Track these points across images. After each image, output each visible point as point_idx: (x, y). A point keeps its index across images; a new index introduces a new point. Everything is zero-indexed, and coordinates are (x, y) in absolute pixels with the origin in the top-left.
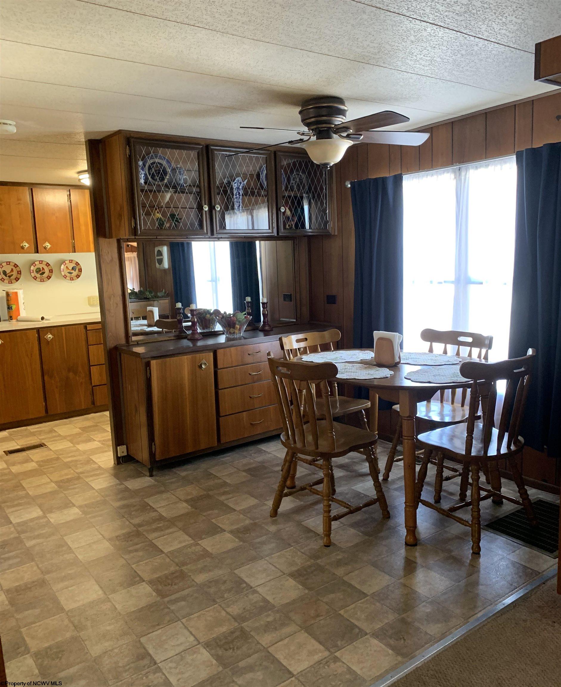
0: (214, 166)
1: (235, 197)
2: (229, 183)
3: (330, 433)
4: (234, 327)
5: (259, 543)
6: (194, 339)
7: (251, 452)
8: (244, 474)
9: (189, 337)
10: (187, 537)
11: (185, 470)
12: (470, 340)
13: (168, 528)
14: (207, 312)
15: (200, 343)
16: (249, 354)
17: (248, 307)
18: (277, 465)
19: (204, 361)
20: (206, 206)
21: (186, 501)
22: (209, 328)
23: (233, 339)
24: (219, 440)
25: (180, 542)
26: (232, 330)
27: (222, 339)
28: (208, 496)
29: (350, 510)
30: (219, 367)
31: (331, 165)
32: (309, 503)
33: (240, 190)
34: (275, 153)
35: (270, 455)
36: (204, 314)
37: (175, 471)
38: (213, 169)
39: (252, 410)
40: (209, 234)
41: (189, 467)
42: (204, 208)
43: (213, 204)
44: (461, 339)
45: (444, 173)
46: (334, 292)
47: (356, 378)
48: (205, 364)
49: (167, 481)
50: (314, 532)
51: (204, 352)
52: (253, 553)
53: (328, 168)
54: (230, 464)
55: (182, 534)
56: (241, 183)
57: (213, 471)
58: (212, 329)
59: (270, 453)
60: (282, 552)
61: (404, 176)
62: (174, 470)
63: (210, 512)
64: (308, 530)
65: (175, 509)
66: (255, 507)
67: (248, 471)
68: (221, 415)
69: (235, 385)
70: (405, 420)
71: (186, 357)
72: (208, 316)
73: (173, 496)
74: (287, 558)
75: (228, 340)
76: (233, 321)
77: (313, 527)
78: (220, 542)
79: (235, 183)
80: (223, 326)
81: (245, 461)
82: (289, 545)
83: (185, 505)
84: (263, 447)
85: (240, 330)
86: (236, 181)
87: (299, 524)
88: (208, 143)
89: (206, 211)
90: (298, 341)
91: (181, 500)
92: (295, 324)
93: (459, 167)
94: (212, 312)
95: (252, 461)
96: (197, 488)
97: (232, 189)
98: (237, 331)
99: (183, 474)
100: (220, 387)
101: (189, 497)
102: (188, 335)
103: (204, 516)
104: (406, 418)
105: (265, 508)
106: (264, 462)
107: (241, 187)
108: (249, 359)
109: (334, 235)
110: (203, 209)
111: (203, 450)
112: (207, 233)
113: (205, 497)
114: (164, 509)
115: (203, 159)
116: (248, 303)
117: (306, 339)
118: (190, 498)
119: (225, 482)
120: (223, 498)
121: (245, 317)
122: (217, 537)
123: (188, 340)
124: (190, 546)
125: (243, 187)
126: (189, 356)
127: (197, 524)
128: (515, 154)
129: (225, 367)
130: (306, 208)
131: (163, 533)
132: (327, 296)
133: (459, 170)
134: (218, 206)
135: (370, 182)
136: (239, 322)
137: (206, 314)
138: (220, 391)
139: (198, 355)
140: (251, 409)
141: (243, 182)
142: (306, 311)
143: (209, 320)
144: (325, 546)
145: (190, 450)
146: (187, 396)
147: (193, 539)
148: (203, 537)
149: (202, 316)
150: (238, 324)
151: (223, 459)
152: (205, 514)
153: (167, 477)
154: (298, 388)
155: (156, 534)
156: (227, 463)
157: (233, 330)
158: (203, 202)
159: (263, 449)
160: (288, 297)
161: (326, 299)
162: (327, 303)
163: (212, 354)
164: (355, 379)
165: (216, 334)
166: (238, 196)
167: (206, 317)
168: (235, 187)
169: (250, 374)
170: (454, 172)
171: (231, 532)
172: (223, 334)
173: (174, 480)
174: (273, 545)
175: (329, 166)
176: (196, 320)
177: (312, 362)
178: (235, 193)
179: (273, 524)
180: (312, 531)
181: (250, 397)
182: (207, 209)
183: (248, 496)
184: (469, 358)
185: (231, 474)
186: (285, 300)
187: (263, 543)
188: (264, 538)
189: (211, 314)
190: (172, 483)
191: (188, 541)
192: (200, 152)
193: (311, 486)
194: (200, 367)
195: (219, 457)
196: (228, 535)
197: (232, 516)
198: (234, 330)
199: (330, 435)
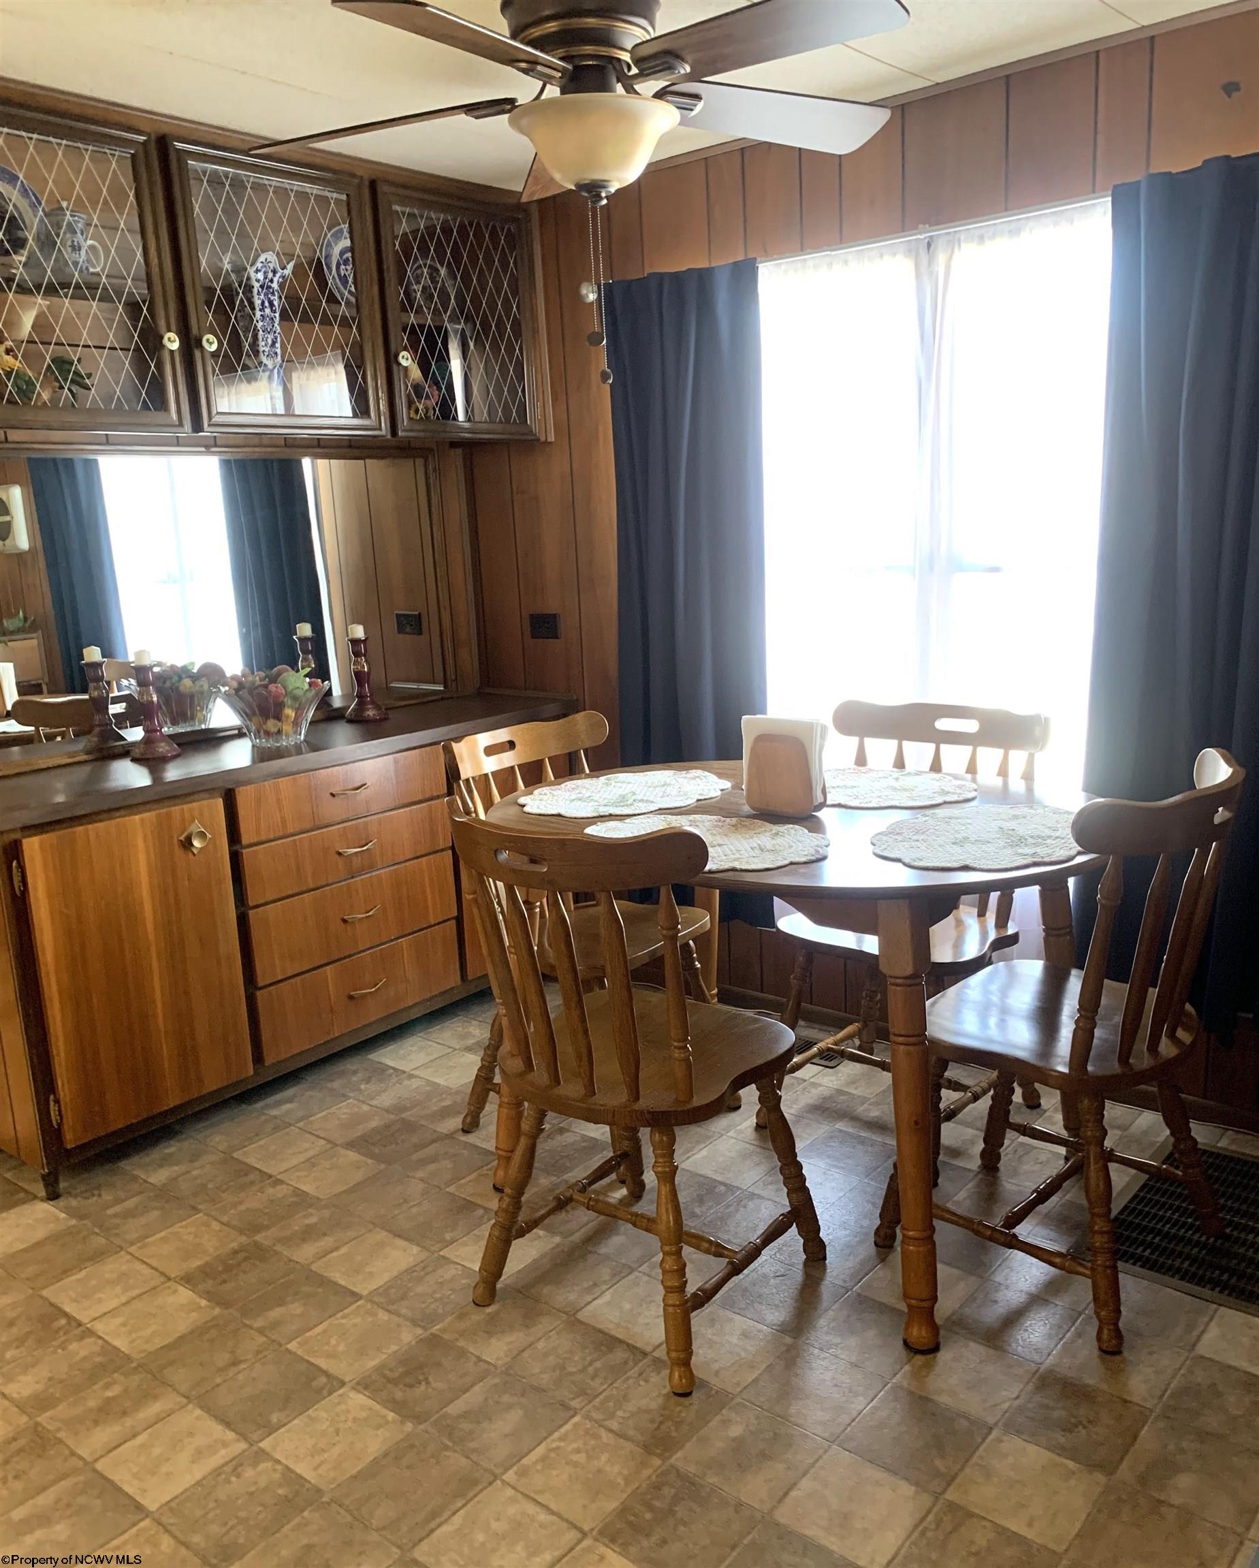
0: (188, 208)
1: (258, 314)
2: (240, 270)
3: (680, 1048)
4: (278, 717)
5: (464, 1415)
6: (154, 759)
7: (354, 1079)
8: (352, 1156)
9: (137, 752)
10: (218, 1430)
11: (165, 1162)
12: (970, 726)
13: (147, 1396)
14: (184, 672)
15: (173, 773)
16: (333, 795)
17: (305, 652)
18: (445, 1113)
19: (196, 827)
20: (172, 335)
21: (188, 1280)
22: (193, 718)
23: (278, 754)
24: (258, 1058)
25: (199, 1454)
26: (271, 725)
27: (237, 756)
28: (258, 1253)
29: (731, 1263)
30: (245, 841)
31: (613, 190)
32: (577, 1237)
33: (273, 294)
34: (373, 185)
35: (415, 1083)
36: (175, 678)
37: (128, 1168)
38: (186, 216)
39: (350, 956)
40: (188, 426)
41: (171, 1148)
42: (165, 341)
43: (195, 331)
44: (943, 724)
45: (881, 256)
46: (551, 605)
47: (737, 865)
48: (202, 835)
49: (110, 1212)
50: (628, 1344)
51: (196, 797)
52: (456, 1461)
53: (601, 199)
54: (301, 1124)
55: (198, 1418)
56: (274, 272)
57: (252, 1156)
58: (200, 723)
59: (411, 1076)
60: (553, 1441)
61: (760, 266)
62: (125, 1165)
63: (276, 1313)
64: (607, 1342)
65: (154, 1316)
66: (412, 1274)
67: (361, 1144)
68: (261, 983)
69: (296, 890)
70: (897, 985)
71: (137, 817)
72: (187, 682)
73: (139, 1266)
74: (576, 1465)
75: (261, 755)
76: (276, 697)
77: (618, 1325)
78: (337, 1432)
79: (257, 271)
80: (241, 712)
81: (344, 1109)
82: (565, 1406)
83: (184, 1294)
84: (389, 1056)
85: (296, 723)
86: (259, 265)
87: (573, 1320)
88: (165, 129)
89: (172, 352)
90: (490, 751)
91: (169, 1279)
92: (443, 699)
93: (931, 237)
94: (195, 671)
95: (365, 1108)
96: (215, 1226)
97: (249, 289)
98: (287, 728)
99: (159, 1177)
100: (252, 899)
101: (197, 1263)
102: (134, 744)
103: (261, 1331)
104: (899, 981)
105: (449, 1273)
106: (405, 1109)
107: (275, 285)
108: (333, 810)
109: (546, 443)
110: (163, 346)
111: (212, 1094)
112: (181, 424)
113: (246, 1259)
114: (119, 1320)
115: (151, 184)
116: (303, 640)
117: (511, 745)
118: (199, 1267)
119: (298, 1192)
120: (305, 1253)
121: (310, 684)
122: (321, 1412)
123: (134, 760)
124: (236, 1465)
125: (281, 286)
126: (150, 816)
127: (243, 1366)
128: (1110, 192)
129: (264, 838)
130: (456, 365)
131: (128, 1422)
132: (532, 617)
133: (929, 245)
134: (211, 337)
135: (661, 285)
136: (295, 698)
137: (180, 678)
138: (251, 912)
139: (176, 810)
140: (347, 953)
141: (284, 268)
142: (469, 658)
143: (192, 696)
144: (676, 1394)
145: (173, 1101)
146: (151, 937)
147: (243, 1436)
148: (274, 1418)
149: (168, 684)
150: (291, 707)
151: (274, 1112)
152: (259, 1323)
153: (107, 1196)
154: (525, 898)
155: (103, 1435)
156: (290, 1125)
157: (275, 726)
158: (162, 323)
159: (391, 1063)
160: (411, 624)
161: (527, 623)
162: (533, 637)
163: (220, 803)
164: (734, 870)
165: (212, 740)
166: (268, 311)
167: (182, 688)
168: (257, 285)
169: (340, 854)
170: (912, 252)
171: (364, 1385)
172: (241, 735)
173: (131, 1203)
174: (515, 1416)
175: (603, 195)
176: (155, 699)
177: (559, 815)
178: (257, 302)
179: (490, 1334)
180: (621, 1341)
181: (345, 921)
182: (175, 346)
183: (382, 1235)
184: (969, 776)
185: (311, 1163)
186: (401, 630)
187: (480, 1415)
188: (476, 1396)
189: (195, 678)
190: (128, 1214)
191: (225, 1444)
192: (141, 156)
193: (583, 1190)
194: (187, 844)
195: (259, 1105)
196: (358, 1401)
197: (353, 1320)
198: (280, 724)
199: (677, 1054)
